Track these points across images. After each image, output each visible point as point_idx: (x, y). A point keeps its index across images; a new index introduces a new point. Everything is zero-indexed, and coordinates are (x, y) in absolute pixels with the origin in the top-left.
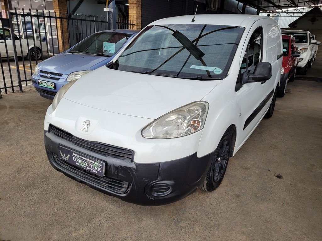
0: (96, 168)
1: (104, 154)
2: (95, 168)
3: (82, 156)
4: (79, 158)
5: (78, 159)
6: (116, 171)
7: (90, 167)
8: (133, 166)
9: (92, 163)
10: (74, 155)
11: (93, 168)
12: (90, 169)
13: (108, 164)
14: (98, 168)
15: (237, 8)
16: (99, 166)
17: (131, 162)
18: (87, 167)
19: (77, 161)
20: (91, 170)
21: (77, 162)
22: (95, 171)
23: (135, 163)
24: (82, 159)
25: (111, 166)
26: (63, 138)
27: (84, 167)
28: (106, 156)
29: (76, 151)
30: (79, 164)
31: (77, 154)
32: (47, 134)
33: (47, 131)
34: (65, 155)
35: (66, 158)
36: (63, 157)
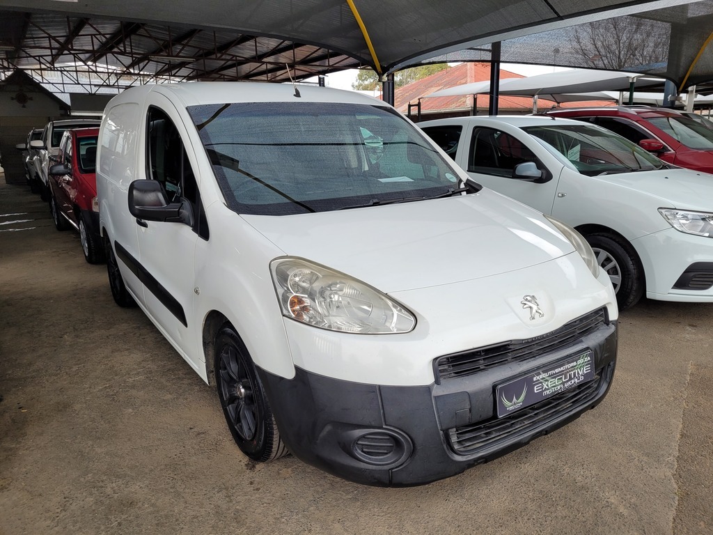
0: (581, 371)
2: (578, 373)
3: (554, 369)
4: (549, 376)
5: (546, 381)
6: (603, 353)
7: (571, 379)
8: (613, 328)
10: (538, 380)
11: (575, 375)
12: (570, 383)
13: (593, 350)
14: (585, 368)
16: (585, 362)
17: (608, 325)
18: (563, 383)
19: (545, 386)
20: (573, 382)
21: (545, 389)
22: (579, 379)
23: (612, 323)
24: (556, 373)
25: (596, 349)
27: (559, 387)
28: (582, 341)
29: (538, 368)
30: (548, 392)
31: (544, 372)
32: (437, 391)
33: (432, 385)
34: (515, 399)
35: (518, 401)
36: (511, 405)
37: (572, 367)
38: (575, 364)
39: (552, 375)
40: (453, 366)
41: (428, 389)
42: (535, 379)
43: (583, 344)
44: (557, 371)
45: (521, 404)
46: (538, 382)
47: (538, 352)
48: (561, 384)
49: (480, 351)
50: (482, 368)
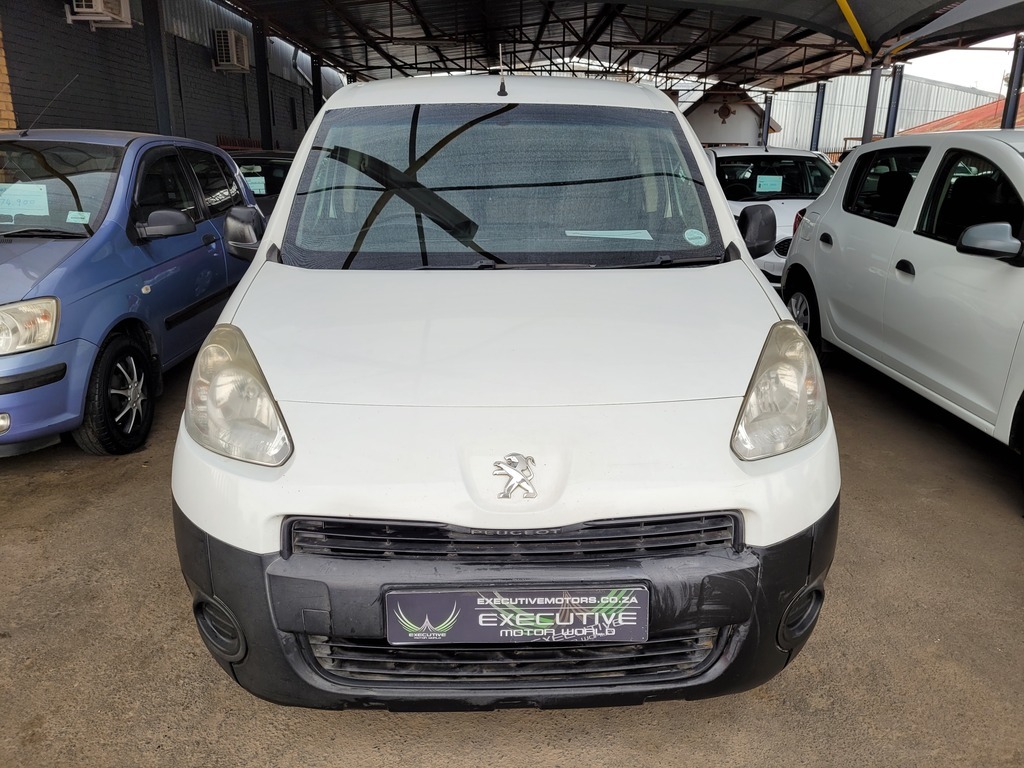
0: (609, 617)
1: (622, 560)
2: (601, 620)
3: (532, 595)
4: (518, 605)
5: (510, 611)
6: (695, 601)
7: (578, 623)
8: (749, 562)
9: (589, 605)
10: (489, 605)
11: (591, 620)
12: (575, 632)
13: (659, 588)
14: (620, 615)
15: (295, 66)
16: (624, 604)
17: (737, 552)
18: (558, 629)
19: (507, 620)
20: (585, 631)
21: (507, 626)
22: (603, 631)
23: (754, 550)
24: (536, 605)
25: (671, 588)
26: (379, 556)
27: (544, 632)
28: (638, 565)
29: (499, 585)
30: (513, 633)
31: (504, 595)
32: (276, 568)
33: (271, 556)
34: (427, 623)
35: (438, 628)
36: (417, 631)
37: (584, 604)
38: (593, 600)
39: (524, 605)
40: (329, 537)
41: (260, 560)
42: (480, 601)
43: (637, 570)
44: (540, 601)
45: (443, 635)
46: (487, 609)
47: (520, 557)
48: (552, 627)
49: (384, 526)
50: (387, 553)
